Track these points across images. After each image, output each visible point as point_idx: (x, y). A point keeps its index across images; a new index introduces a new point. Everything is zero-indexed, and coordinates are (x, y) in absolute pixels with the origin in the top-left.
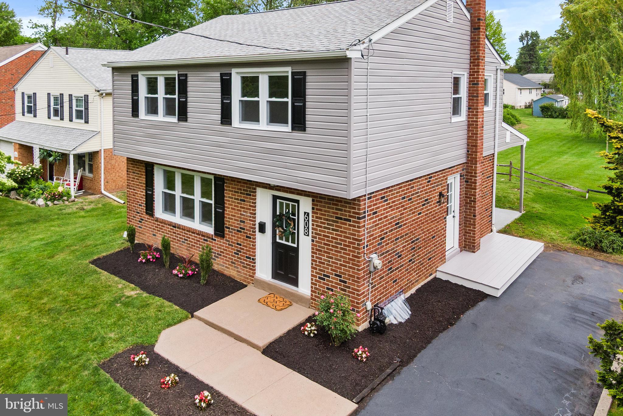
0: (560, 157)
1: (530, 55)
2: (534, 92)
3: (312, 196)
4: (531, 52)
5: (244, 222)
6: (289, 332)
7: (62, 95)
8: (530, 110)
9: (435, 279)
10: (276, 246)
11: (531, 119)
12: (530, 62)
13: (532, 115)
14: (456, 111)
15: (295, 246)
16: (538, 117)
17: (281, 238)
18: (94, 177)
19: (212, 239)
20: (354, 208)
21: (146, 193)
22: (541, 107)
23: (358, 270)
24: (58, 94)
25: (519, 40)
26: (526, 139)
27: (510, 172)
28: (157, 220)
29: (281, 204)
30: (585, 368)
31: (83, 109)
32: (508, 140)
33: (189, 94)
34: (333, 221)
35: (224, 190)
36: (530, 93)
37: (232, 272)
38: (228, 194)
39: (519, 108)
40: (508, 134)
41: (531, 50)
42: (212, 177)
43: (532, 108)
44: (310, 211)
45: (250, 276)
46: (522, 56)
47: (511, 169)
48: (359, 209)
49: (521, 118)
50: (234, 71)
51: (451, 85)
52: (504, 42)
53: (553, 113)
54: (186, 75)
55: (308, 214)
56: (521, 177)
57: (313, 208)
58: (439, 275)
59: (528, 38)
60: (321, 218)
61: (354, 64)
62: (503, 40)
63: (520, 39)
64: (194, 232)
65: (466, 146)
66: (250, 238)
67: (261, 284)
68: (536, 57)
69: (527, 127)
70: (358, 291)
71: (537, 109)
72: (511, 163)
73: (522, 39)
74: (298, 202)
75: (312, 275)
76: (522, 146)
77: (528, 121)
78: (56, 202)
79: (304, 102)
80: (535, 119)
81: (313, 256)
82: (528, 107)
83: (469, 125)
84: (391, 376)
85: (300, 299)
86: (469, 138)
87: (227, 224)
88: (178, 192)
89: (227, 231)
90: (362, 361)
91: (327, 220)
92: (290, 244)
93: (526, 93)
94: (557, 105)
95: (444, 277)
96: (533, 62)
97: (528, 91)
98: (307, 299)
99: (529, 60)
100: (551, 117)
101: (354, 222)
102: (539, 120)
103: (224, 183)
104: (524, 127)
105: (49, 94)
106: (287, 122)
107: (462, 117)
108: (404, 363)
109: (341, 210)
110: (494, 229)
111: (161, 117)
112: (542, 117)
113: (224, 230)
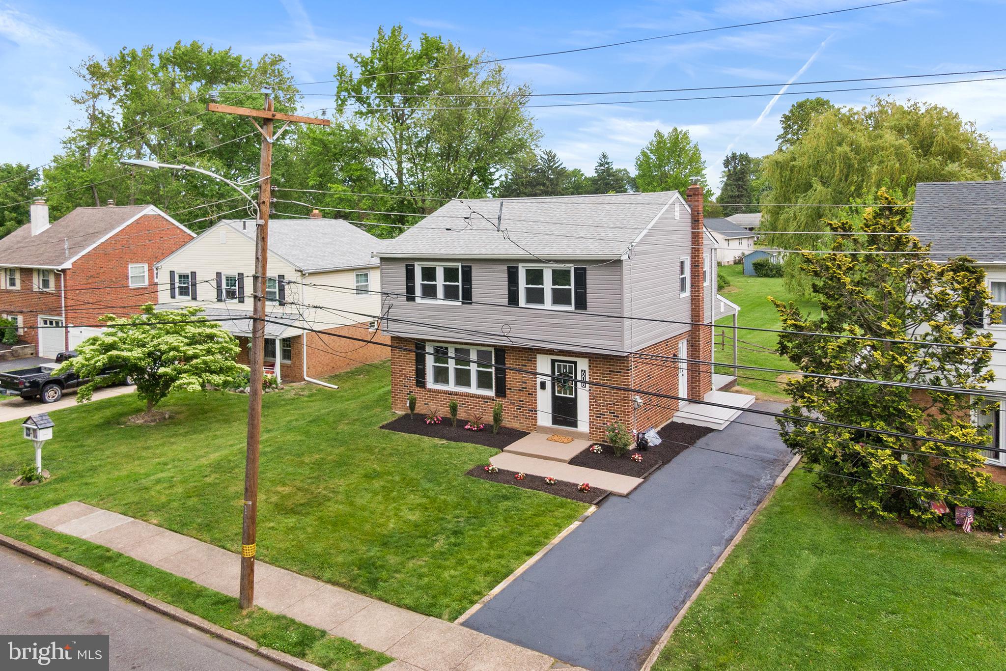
0: (773, 325)
1: (739, 187)
2: (745, 242)
3: (589, 357)
4: (740, 183)
5: (526, 383)
6: (581, 453)
7: (241, 275)
8: (740, 266)
9: (672, 422)
10: (555, 399)
11: (742, 279)
12: (738, 197)
13: (743, 273)
14: (683, 289)
15: (573, 396)
16: (751, 276)
17: (559, 392)
18: (294, 363)
19: (493, 400)
20: (624, 363)
21: (417, 368)
22: (754, 264)
23: (628, 406)
24: (234, 273)
25: (723, 166)
26: (738, 308)
27: (723, 341)
28: (430, 390)
29: (559, 366)
30: (780, 458)
31: (277, 290)
32: (722, 310)
33: (473, 282)
34: (607, 374)
35: (505, 358)
36: (740, 243)
37: (515, 425)
38: (509, 363)
39: (726, 264)
40: (722, 304)
41: (739, 179)
42: (492, 349)
43: (743, 264)
44: (587, 368)
45: (532, 425)
46: (728, 188)
47: (723, 338)
48: (628, 364)
49: (729, 278)
50: (520, 266)
51: (679, 268)
52: (704, 172)
53: (769, 271)
54: (471, 266)
55: (585, 371)
56: (734, 346)
57: (590, 366)
58: (675, 420)
59: (735, 163)
60: (597, 373)
61: (624, 263)
62: (702, 169)
63: (724, 164)
64: (473, 396)
65: (690, 316)
66: (532, 394)
67: (544, 430)
68: (746, 190)
69: (737, 291)
70: (628, 421)
71: (749, 266)
72: (723, 332)
73: (727, 163)
74: (575, 363)
75: (590, 416)
76: (734, 315)
77: (738, 282)
78: (267, 390)
79: (585, 289)
80: (746, 279)
81: (590, 402)
82: (739, 262)
83: (692, 299)
84: (658, 468)
85: (581, 436)
86: (693, 310)
87: (508, 386)
88: (451, 365)
89: (508, 392)
90: (638, 462)
91: (602, 374)
92: (568, 396)
93: (734, 244)
94: (773, 261)
95: (679, 421)
96: (742, 196)
97: (737, 241)
98: (587, 434)
99: (737, 193)
100: (766, 275)
101: (624, 373)
102: (752, 280)
103: (505, 353)
104: (734, 290)
105: (219, 275)
106: (570, 304)
107: (687, 294)
108: (664, 463)
109: (613, 365)
110: (713, 387)
111: (440, 300)
112: (755, 276)
113: (505, 391)
